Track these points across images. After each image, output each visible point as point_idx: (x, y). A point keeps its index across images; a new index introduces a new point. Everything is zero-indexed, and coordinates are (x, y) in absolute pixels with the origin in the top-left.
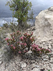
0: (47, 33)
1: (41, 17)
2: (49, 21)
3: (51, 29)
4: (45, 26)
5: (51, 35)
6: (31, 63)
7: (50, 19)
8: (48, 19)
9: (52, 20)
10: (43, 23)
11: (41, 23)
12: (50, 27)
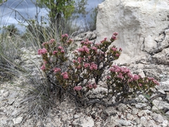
0: (129, 43)
1: (114, 5)
2: (135, 14)
3: (140, 35)
4: (123, 28)
5: (138, 50)
6: (106, 116)
7: (137, 8)
8: (134, 8)
9: (143, 11)
10: (119, 21)
11: (111, 19)
12: (136, 30)
